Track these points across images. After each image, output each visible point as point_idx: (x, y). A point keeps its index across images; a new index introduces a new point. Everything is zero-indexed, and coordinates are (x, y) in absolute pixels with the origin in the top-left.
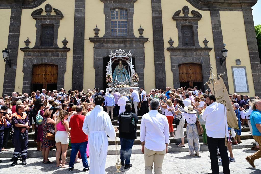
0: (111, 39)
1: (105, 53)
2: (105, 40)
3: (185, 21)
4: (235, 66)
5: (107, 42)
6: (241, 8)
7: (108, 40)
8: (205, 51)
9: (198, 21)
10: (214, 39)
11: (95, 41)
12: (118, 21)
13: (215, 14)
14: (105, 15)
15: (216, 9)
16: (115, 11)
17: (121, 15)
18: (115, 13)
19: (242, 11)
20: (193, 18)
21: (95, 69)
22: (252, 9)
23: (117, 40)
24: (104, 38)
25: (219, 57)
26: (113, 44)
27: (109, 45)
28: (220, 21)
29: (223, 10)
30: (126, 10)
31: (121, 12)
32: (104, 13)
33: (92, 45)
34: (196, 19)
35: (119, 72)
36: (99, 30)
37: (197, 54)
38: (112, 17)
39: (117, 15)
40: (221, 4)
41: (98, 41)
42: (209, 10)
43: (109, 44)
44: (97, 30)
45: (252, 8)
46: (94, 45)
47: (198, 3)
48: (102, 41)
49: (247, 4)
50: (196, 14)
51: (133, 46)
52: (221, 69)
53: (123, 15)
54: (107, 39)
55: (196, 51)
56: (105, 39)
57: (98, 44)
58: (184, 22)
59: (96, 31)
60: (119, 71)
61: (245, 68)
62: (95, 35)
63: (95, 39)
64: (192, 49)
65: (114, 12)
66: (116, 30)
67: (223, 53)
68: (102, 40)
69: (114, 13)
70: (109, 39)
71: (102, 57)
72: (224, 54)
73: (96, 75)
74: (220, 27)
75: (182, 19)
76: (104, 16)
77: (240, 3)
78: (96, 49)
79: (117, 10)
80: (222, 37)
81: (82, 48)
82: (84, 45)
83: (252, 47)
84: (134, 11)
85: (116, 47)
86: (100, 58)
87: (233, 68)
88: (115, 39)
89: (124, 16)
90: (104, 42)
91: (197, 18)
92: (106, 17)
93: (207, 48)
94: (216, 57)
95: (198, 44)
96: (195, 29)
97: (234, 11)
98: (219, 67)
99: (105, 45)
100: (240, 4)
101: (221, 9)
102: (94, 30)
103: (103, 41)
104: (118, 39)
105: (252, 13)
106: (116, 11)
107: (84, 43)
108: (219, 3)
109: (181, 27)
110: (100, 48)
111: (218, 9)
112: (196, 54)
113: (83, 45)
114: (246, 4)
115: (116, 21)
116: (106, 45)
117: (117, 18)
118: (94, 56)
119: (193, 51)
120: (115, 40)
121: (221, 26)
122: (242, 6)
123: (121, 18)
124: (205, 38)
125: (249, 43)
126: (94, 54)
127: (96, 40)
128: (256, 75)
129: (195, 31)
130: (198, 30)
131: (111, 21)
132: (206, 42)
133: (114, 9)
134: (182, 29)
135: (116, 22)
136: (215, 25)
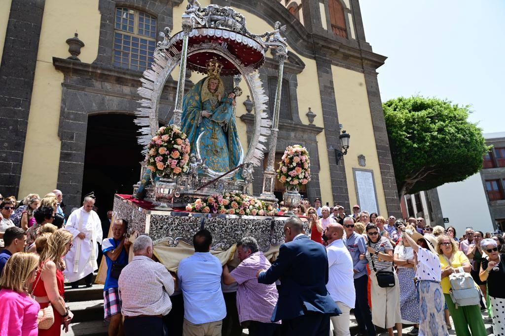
0: (114, 71)
1: (94, 105)
2: (99, 71)
3: (274, 68)
4: (358, 166)
5: (104, 77)
6: (361, 66)
7: (106, 73)
8: (311, 132)
9: (297, 74)
10: (324, 113)
11: (68, 68)
12: (134, 36)
13: (323, 68)
14: (102, 15)
15: (325, 60)
16: (127, 14)
17: (140, 25)
18: (127, 16)
19: (363, 72)
20: (290, 67)
21: (61, 140)
22: (378, 73)
23: (129, 77)
24: (94, 65)
25: (333, 147)
26: (117, 85)
27: (108, 86)
28: (332, 82)
29: (337, 65)
30: (155, 17)
31: (141, 19)
32: (100, 8)
33: (60, 77)
34: (295, 68)
35: (204, 118)
36: (82, 45)
37: (297, 135)
38: (118, 25)
39: (132, 22)
40: (333, 52)
41: (76, 71)
42: (315, 58)
43: (106, 84)
44: (75, 45)
45: (377, 70)
46: (64, 80)
47: (297, 40)
48: (89, 72)
49: (371, 63)
50: (293, 59)
51: (167, 99)
52: (337, 171)
53: (147, 26)
54: (103, 69)
55: (294, 129)
56: (99, 69)
57: (75, 78)
58: (274, 70)
59: (74, 47)
60: (204, 113)
61: (372, 172)
62: (69, 55)
63: (70, 63)
64: (289, 125)
65: (125, 14)
66: (126, 55)
67: (343, 139)
68: (90, 70)
69: (124, 16)
70: (110, 70)
71: (86, 114)
72: (345, 141)
73: (64, 156)
74: (332, 94)
75: (271, 63)
76: (98, 16)
77: (362, 59)
78: (69, 90)
79: (132, 12)
80: (337, 111)
81: (26, 80)
82: (34, 74)
83: (381, 136)
84: (172, 23)
85: (126, 95)
86: (79, 114)
87: (354, 170)
88: (124, 73)
89: (149, 29)
90: (94, 75)
91: (297, 67)
92: (102, 19)
93: (313, 128)
94: (328, 146)
95: (298, 117)
96: (292, 87)
97: (353, 69)
98: (335, 166)
99: (97, 84)
100: (360, 61)
101: (333, 61)
102: (69, 42)
103: (91, 72)
104: (132, 75)
105: (376, 79)
106: (130, 12)
107: (34, 69)
108: (330, 51)
109: (268, 79)
110: (83, 89)
111: (329, 61)
112: (295, 136)
113: (32, 73)
114: (369, 62)
115: (129, 34)
116: (100, 86)
117: (131, 29)
118: (62, 107)
119: (289, 129)
120: (124, 76)
121: (334, 92)
122: (363, 65)
123: (140, 31)
124: (310, 109)
125: (376, 129)
126: (64, 101)
127: (71, 66)
128: (389, 186)
129: (291, 93)
130: (298, 90)
131: (117, 31)
132: (311, 116)
133: (126, 8)
134: (268, 84)
135: (127, 37)
136: (325, 87)
